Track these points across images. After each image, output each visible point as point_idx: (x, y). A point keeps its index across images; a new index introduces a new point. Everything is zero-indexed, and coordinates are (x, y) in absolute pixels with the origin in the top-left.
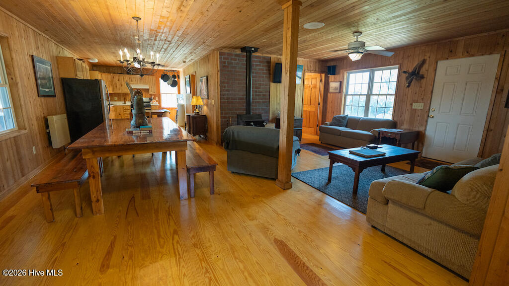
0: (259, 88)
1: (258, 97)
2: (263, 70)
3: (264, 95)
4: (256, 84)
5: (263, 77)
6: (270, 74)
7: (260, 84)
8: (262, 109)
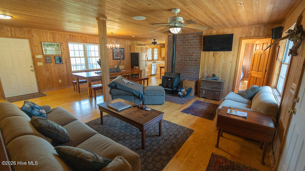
0: (192, 56)
1: (191, 62)
2: (196, 42)
3: (196, 61)
4: (190, 53)
5: (195, 47)
6: (201, 45)
7: (193, 53)
8: (194, 70)
